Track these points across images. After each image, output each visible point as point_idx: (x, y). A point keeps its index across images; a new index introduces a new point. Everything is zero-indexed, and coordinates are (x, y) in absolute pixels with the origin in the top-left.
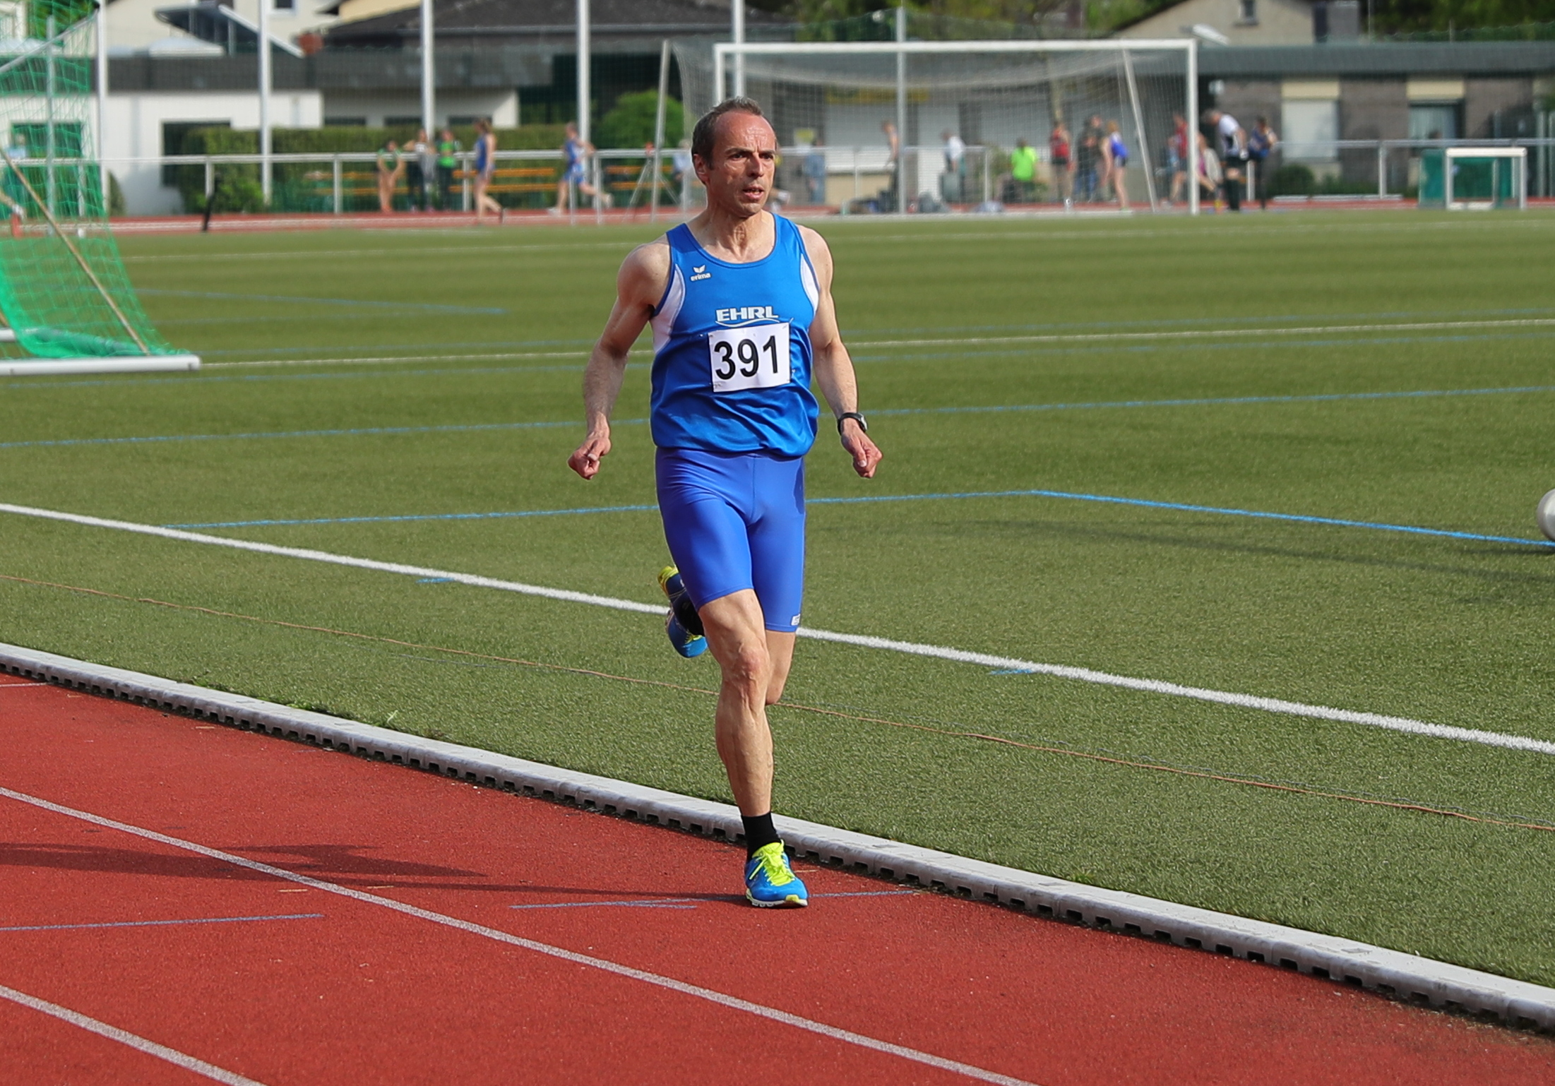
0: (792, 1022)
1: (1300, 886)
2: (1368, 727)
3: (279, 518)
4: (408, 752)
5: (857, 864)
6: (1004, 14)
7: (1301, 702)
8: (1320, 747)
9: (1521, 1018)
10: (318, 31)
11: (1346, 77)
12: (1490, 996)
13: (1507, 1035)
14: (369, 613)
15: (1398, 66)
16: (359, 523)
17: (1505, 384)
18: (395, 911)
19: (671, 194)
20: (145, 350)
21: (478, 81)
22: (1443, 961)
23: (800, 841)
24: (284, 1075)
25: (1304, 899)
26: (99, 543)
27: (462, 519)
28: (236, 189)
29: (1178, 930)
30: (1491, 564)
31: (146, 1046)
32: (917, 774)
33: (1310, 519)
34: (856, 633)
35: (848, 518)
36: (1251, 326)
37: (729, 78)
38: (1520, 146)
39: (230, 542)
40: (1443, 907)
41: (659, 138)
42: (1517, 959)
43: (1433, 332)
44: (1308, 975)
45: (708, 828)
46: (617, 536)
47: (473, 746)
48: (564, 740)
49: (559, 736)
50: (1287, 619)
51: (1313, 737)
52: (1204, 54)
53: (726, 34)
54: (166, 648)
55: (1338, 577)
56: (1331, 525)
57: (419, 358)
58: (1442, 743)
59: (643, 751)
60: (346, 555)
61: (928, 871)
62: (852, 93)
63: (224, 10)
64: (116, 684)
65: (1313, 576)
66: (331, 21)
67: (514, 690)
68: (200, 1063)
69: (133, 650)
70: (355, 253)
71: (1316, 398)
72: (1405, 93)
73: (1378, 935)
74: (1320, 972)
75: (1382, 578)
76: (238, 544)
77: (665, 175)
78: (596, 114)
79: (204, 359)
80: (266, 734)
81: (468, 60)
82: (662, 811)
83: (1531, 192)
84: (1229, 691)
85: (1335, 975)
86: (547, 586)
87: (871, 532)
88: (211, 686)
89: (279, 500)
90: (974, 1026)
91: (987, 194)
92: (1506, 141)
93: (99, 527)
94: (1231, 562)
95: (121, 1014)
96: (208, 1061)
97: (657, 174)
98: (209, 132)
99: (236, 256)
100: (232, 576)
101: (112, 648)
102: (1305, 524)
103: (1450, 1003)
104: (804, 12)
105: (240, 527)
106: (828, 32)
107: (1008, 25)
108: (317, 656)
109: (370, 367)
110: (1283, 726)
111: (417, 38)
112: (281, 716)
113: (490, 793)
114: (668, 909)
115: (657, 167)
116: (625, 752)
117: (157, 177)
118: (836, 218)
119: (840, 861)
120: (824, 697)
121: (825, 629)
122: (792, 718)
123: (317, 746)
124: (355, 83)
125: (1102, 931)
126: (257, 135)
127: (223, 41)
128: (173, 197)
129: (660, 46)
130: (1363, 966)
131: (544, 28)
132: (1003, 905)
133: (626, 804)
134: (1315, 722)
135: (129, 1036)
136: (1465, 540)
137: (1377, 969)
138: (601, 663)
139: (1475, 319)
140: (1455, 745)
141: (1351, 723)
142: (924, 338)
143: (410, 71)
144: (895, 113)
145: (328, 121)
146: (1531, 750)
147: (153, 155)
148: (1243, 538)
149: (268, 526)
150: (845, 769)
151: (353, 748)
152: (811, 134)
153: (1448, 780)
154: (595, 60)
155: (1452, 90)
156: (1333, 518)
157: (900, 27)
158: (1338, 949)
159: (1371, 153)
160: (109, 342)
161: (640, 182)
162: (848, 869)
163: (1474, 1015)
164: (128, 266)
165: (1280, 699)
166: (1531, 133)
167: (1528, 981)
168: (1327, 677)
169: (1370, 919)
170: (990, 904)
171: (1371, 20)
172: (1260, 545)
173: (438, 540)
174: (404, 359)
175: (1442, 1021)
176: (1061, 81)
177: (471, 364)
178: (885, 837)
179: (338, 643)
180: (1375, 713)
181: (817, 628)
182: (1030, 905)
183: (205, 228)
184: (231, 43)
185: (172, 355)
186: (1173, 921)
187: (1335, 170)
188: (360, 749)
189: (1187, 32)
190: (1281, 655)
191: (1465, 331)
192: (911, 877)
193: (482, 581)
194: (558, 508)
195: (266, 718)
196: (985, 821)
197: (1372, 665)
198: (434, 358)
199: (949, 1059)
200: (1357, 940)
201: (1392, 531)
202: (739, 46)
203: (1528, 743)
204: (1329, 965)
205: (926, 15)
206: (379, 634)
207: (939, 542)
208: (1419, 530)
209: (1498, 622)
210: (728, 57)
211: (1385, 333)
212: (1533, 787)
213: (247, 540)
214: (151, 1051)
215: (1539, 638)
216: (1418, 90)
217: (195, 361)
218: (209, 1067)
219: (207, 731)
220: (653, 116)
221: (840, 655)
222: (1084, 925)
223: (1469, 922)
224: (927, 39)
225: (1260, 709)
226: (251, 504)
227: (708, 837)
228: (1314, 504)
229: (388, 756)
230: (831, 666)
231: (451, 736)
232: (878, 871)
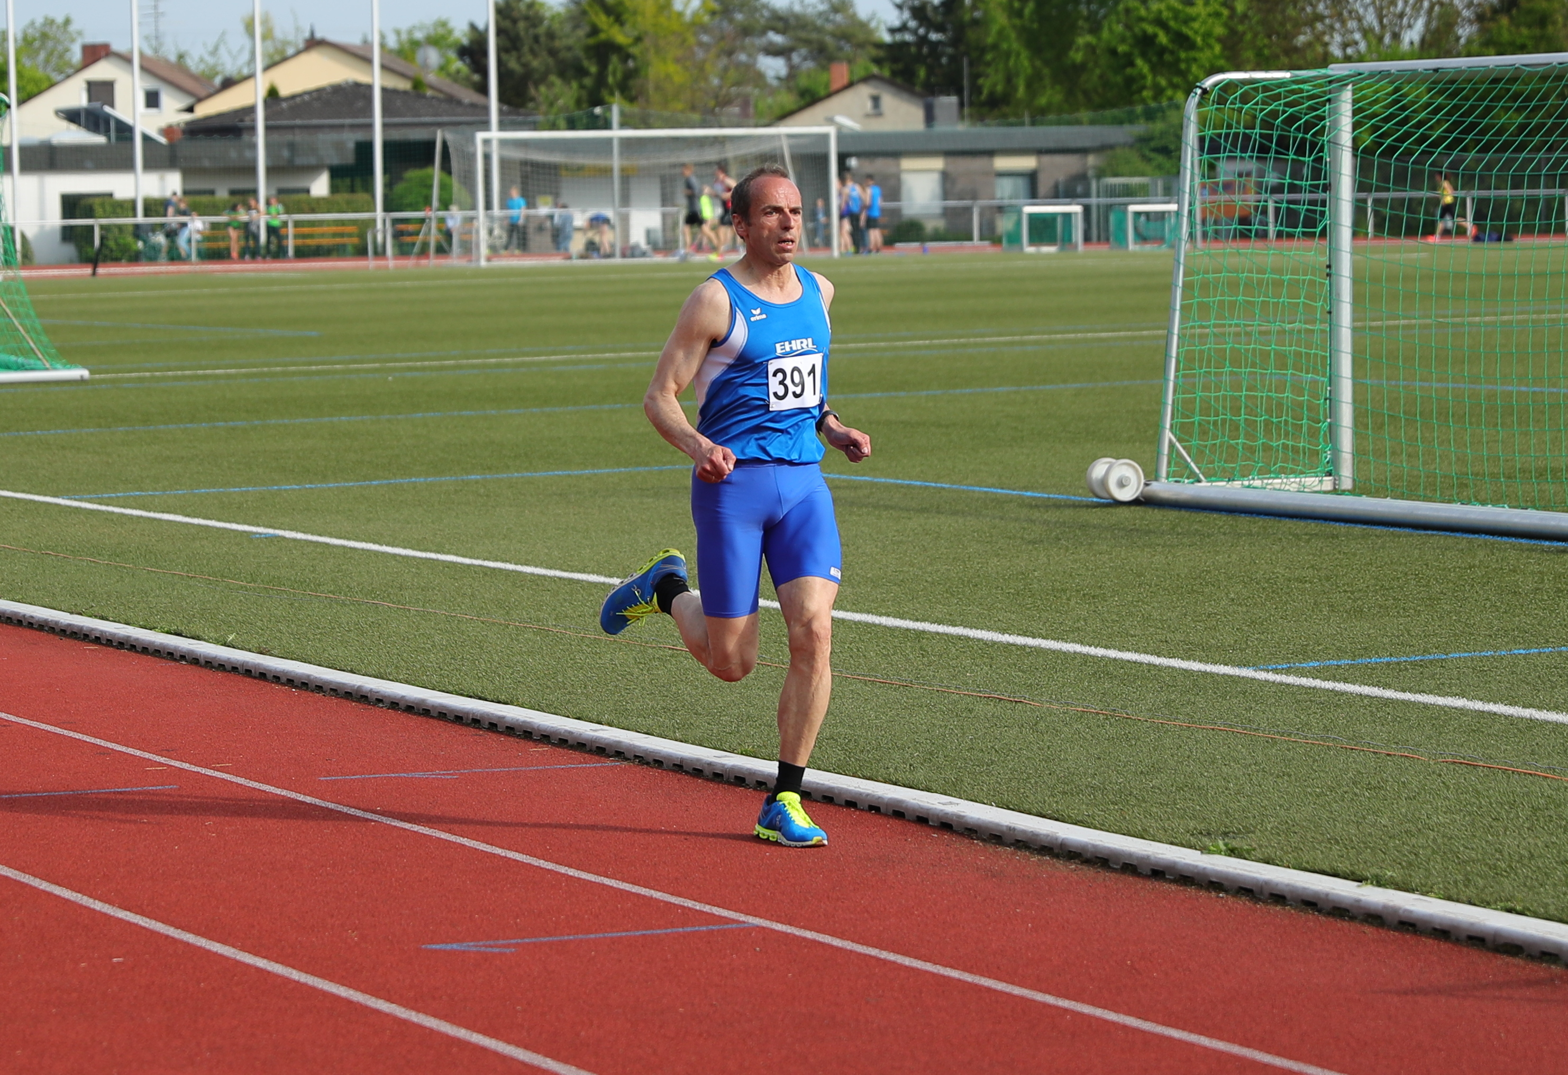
0: (529, 861)
1: (907, 756)
2: (959, 637)
3: (147, 490)
4: (243, 664)
5: (578, 743)
6: (693, 108)
7: (910, 619)
8: (924, 652)
9: (1070, 852)
10: (178, 125)
11: (948, 154)
12: (1048, 836)
13: (1059, 864)
14: (214, 560)
15: (988, 145)
16: (208, 494)
17: (1065, 381)
18: (232, 782)
19: (445, 245)
20: (48, 366)
21: (299, 161)
22: (1013, 810)
23: (536, 726)
24: (148, 906)
25: (911, 765)
26: (12, 510)
27: (285, 490)
28: (118, 244)
29: (816, 790)
30: (1052, 516)
31: (44, 886)
32: (623, 676)
33: (918, 483)
34: (579, 572)
35: (575, 486)
36: (877, 340)
37: (487, 158)
38: (1078, 204)
39: (110, 509)
40: (1013, 770)
41: (435, 203)
42: (1068, 808)
43: (1012, 344)
44: (913, 822)
45: (467, 719)
46: (401, 501)
47: (292, 659)
48: (360, 653)
49: (356, 650)
50: (901, 558)
51: (918, 646)
52: (841, 137)
53: (485, 125)
54: (61, 589)
55: (939, 526)
56: (934, 488)
57: (255, 370)
58: (1014, 648)
59: (419, 661)
60: (198, 517)
61: (631, 748)
62: (580, 168)
63: (107, 109)
64: (24, 616)
65: (921, 525)
66: (188, 117)
67: (323, 617)
68: (85, 898)
69: (37, 590)
70: (206, 291)
71: (924, 393)
72: (992, 165)
73: (965, 791)
74: (922, 819)
75: (972, 526)
76: (117, 510)
77: (440, 230)
78: (388, 186)
79: (91, 372)
80: (137, 652)
81: (292, 146)
82: (433, 706)
83: (1087, 239)
84: (857, 612)
85: (933, 821)
86: (349, 539)
87: (591, 496)
88: (96, 617)
89: (148, 476)
90: (665, 863)
91: (681, 244)
92: (1068, 200)
93: (12, 498)
94: (859, 515)
95: (26, 862)
96: (91, 896)
97: (434, 230)
98: (97, 201)
99: (117, 294)
100: (112, 534)
101: (21, 588)
102: (914, 487)
103: (1018, 841)
104: (544, 108)
105: (118, 497)
106: (562, 122)
107: (696, 117)
108: (175, 593)
109: (217, 377)
110: (897, 637)
111: (252, 129)
112: (148, 638)
113: (305, 694)
114: (437, 779)
115: (434, 225)
116: (406, 662)
117: (58, 236)
118: (568, 262)
119: (566, 741)
120: (555, 619)
121: (556, 569)
122: (531, 636)
123: (175, 660)
124: (206, 163)
125: (761, 791)
126: (133, 203)
127: (107, 132)
128: (70, 250)
129: (435, 134)
130: (953, 815)
131: (348, 121)
132: (687, 773)
133: (406, 701)
134: (920, 634)
135: (32, 878)
136: (1034, 498)
137: (964, 817)
138: (388, 596)
139: (1044, 333)
140: (1024, 650)
141: (946, 634)
142: (633, 351)
143: (248, 154)
144: (612, 183)
145: (186, 193)
146: (1080, 653)
147: (55, 219)
148: (869, 497)
149: (140, 496)
150: (570, 673)
151: (202, 661)
152: (549, 199)
153: (1018, 676)
154: (386, 145)
155: (1028, 163)
156: (936, 483)
157: (615, 118)
158: (936, 802)
159: (968, 210)
160: (21, 360)
161: (421, 237)
162: (572, 747)
163: (1036, 850)
164: (34, 303)
165: (894, 617)
166: (1087, 194)
167: (1075, 824)
168: (930, 600)
169: (959, 780)
170: (677, 772)
171: (966, 110)
172: (882, 503)
173: (267, 506)
174: (243, 370)
175: (1013, 854)
176: (736, 158)
177: (294, 373)
178: (600, 723)
179: (191, 582)
180: (965, 627)
181: (551, 568)
182: (707, 772)
183: (94, 274)
184: (113, 134)
185: (69, 369)
186: (813, 783)
187: (941, 224)
188: (207, 662)
189: (830, 121)
190: (895, 584)
191: (1036, 343)
192: (618, 753)
193: (300, 536)
194: (358, 481)
195: (137, 639)
196: (674, 710)
197: (963, 591)
198: (266, 369)
199: (645, 887)
200: (949, 795)
201: (979, 492)
202: (495, 134)
203: (1078, 648)
204: (928, 814)
205: (634, 109)
206: (222, 576)
207: (642, 503)
208: (999, 491)
209: (1057, 559)
210: (487, 142)
211: (976, 345)
212: (1081, 680)
213: (124, 507)
214: (48, 889)
215: (1087, 569)
216: (1002, 163)
217: (85, 373)
218: (91, 900)
219: (93, 650)
220: (431, 187)
221: (567, 589)
222: (747, 786)
223: (1033, 781)
224: (636, 127)
225: (880, 625)
226: (126, 480)
227: (467, 725)
228: (922, 472)
229: (228, 667)
230: (561, 597)
231: (276, 652)
232: (594, 749)
